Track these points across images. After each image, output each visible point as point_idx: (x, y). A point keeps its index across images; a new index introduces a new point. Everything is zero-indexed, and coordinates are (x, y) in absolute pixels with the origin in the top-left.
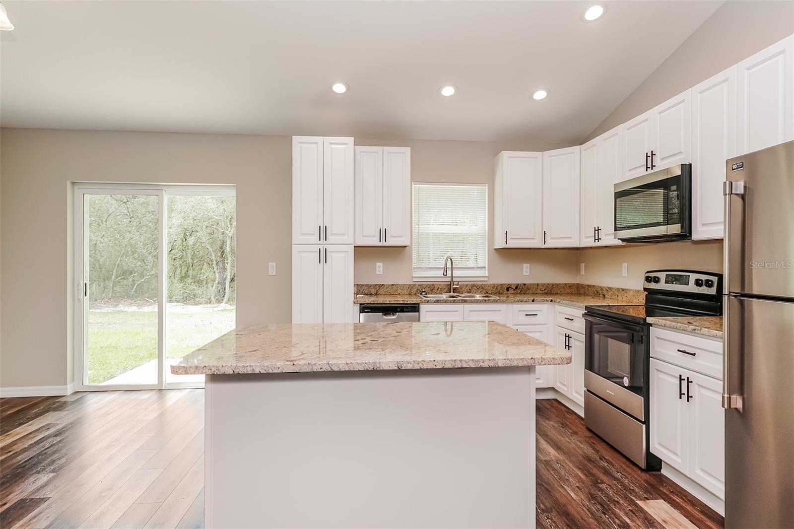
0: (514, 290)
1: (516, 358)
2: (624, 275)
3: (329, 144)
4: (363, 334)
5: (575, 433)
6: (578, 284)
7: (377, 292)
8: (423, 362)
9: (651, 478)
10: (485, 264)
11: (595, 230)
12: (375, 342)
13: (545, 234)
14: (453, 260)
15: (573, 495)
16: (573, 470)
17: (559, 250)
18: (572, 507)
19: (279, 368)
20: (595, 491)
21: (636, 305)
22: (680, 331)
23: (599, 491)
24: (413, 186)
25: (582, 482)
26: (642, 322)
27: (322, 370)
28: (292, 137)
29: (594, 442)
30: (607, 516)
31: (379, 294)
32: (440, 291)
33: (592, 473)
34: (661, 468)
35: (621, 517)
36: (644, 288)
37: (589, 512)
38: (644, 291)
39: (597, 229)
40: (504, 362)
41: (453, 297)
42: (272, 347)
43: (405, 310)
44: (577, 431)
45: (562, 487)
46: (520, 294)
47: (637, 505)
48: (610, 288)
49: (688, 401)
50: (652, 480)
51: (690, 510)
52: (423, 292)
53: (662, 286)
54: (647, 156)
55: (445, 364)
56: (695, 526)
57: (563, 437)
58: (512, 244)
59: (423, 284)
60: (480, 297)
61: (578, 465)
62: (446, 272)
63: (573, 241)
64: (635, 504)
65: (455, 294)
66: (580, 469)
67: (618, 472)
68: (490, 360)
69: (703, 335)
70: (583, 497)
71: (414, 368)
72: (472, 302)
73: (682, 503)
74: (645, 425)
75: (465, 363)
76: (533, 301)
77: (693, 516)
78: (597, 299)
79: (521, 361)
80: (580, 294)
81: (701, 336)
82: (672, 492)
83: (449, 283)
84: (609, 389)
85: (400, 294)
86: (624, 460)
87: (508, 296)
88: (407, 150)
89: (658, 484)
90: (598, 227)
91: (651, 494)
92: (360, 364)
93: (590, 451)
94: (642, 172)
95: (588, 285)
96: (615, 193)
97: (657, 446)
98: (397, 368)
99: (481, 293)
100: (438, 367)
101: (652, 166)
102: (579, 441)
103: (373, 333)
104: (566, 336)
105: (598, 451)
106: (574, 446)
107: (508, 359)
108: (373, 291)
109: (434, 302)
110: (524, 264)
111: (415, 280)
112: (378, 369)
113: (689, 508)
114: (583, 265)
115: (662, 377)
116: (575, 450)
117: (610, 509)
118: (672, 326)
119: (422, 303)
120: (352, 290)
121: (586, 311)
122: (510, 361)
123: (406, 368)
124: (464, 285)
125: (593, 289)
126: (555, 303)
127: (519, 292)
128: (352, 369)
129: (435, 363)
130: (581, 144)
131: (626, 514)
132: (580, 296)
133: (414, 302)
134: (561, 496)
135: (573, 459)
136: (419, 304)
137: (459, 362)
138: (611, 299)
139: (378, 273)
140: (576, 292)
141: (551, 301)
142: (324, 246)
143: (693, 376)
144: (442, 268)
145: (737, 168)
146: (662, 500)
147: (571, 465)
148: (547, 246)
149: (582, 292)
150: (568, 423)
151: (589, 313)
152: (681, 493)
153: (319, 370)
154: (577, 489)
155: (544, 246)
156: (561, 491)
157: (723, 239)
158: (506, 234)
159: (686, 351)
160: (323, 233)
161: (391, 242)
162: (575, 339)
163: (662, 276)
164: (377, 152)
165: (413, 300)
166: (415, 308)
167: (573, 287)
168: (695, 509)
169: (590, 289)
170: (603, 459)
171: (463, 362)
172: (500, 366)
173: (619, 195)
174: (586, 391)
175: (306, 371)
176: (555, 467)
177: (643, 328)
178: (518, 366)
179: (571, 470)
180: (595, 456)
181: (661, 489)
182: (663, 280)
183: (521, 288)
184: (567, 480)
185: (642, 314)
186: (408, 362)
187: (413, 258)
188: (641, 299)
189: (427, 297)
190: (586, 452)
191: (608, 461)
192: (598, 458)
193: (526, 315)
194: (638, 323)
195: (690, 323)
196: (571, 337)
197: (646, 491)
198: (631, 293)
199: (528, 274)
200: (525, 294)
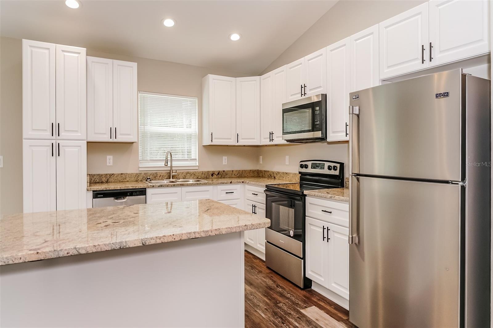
0: (217, 175)
1: (235, 226)
2: (286, 164)
3: (61, 51)
4: (104, 218)
5: (260, 272)
6: (258, 170)
7: (108, 180)
8: (164, 237)
9: (307, 293)
10: (196, 156)
11: (270, 134)
12: (117, 223)
13: (238, 135)
14: (172, 153)
15: (263, 315)
16: (261, 298)
17: (246, 147)
18: (264, 323)
19: (20, 258)
20: (276, 309)
21: (294, 183)
22: (323, 199)
23: (278, 309)
24: (139, 94)
25: (268, 305)
26: (301, 194)
27: (69, 255)
28: (22, 40)
29: (272, 276)
30: (285, 325)
31: (109, 182)
32: (162, 177)
33: (274, 298)
34: (311, 286)
35: (293, 323)
36: (299, 172)
37: (274, 324)
38: (299, 174)
39: (271, 133)
40: (226, 230)
41: (173, 182)
42: (9, 237)
43: (134, 194)
44: (261, 270)
45: (256, 311)
46: (221, 178)
47: (301, 313)
48: (279, 173)
49: (328, 241)
50: (308, 295)
51: (329, 309)
52: (148, 179)
53: (310, 170)
54: (302, 87)
55: (182, 237)
56: (333, 318)
57: (253, 276)
58: (216, 142)
59: (148, 173)
60: (193, 181)
61: (264, 293)
62: (167, 163)
63: (256, 140)
64: (300, 313)
65: (174, 180)
66: (265, 296)
67: (288, 294)
68: (216, 230)
69: (336, 200)
70: (269, 316)
71: (157, 243)
72: (188, 185)
73: (324, 306)
74: (303, 260)
75: (197, 234)
76: (231, 183)
77: (331, 312)
78: (270, 180)
79: (238, 228)
80: (260, 177)
81: (334, 201)
82: (319, 300)
83: (169, 171)
84: (281, 239)
85: (128, 181)
86: (291, 285)
87: (213, 180)
88: (135, 65)
89: (311, 296)
90: (272, 132)
91: (308, 304)
92: (108, 245)
93: (270, 283)
94: (298, 97)
95: (264, 171)
96: (283, 110)
97: (310, 272)
98: (141, 245)
99: (193, 178)
100: (177, 239)
101: (305, 94)
102: (263, 277)
103: (113, 216)
104: (253, 206)
105: (275, 281)
106: (261, 281)
107: (229, 228)
108: (104, 179)
109: (158, 187)
110: (224, 157)
111: (140, 169)
112: (124, 247)
113: (328, 307)
114: (261, 157)
115: (313, 228)
116: (261, 283)
117: (286, 320)
118: (318, 195)
119: (149, 187)
120: (85, 180)
121: (266, 189)
122: (230, 229)
123: (150, 244)
124: (180, 173)
125: (268, 174)
126: (246, 184)
127: (220, 176)
128: (99, 250)
129: (174, 237)
130: (260, 75)
131: (296, 321)
132: (260, 178)
133: (142, 187)
134: (256, 318)
135: (261, 290)
136: (146, 188)
137: (193, 234)
138: (279, 179)
139: (108, 164)
140: (257, 176)
141: (243, 182)
142: (57, 141)
143: (331, 226)
144: (163, 160)
145: (355, 98)
146: (314, 306)
147: (260, 294)
148: (239, 144)
149: (261, 176)
150: (255, 266)
151: (268, 190)
152: (323, 299)
153: (66, 255)
154: (265, 310)
155: (237, 144)
156: (256, 314)
157: (349, 141)
158: (212, 135)
159: (326, 211)
160: (56, 129)
161: (120, 139)
162: (258, 208)
163: (309, 164)
164: (107, 64)
165: (140, 185)
166: (143, 192)
167: (255, 172)
168: (331, 307)
169: (266, 173)
170: (279, 286)
171: (196, 234)
172: (224, 233)
173: (285, 111)
174: (266, 242)
175: (51, 257)
176: (250, 298)
177: (301, 198)
178: (236, 232)
179: (260, 298)
180: (274, 285)
181: (313, 299)
182: (310, 166)
183: (221, 174)
184: (259, 305)
185: (298, 188)
186: (152, 239)
187: (139, 152)
188: (297, 179)
189: (152, 183)
190: (268, 283)
191: (281, 287)
192: (275, 286)
193: (226, 193)
194: (298, 195)
195: (328, 193)
196: (256, 207)
197: (305, 302)
198: (291, 175)
199: (226, 164)
200: (224, 178)
